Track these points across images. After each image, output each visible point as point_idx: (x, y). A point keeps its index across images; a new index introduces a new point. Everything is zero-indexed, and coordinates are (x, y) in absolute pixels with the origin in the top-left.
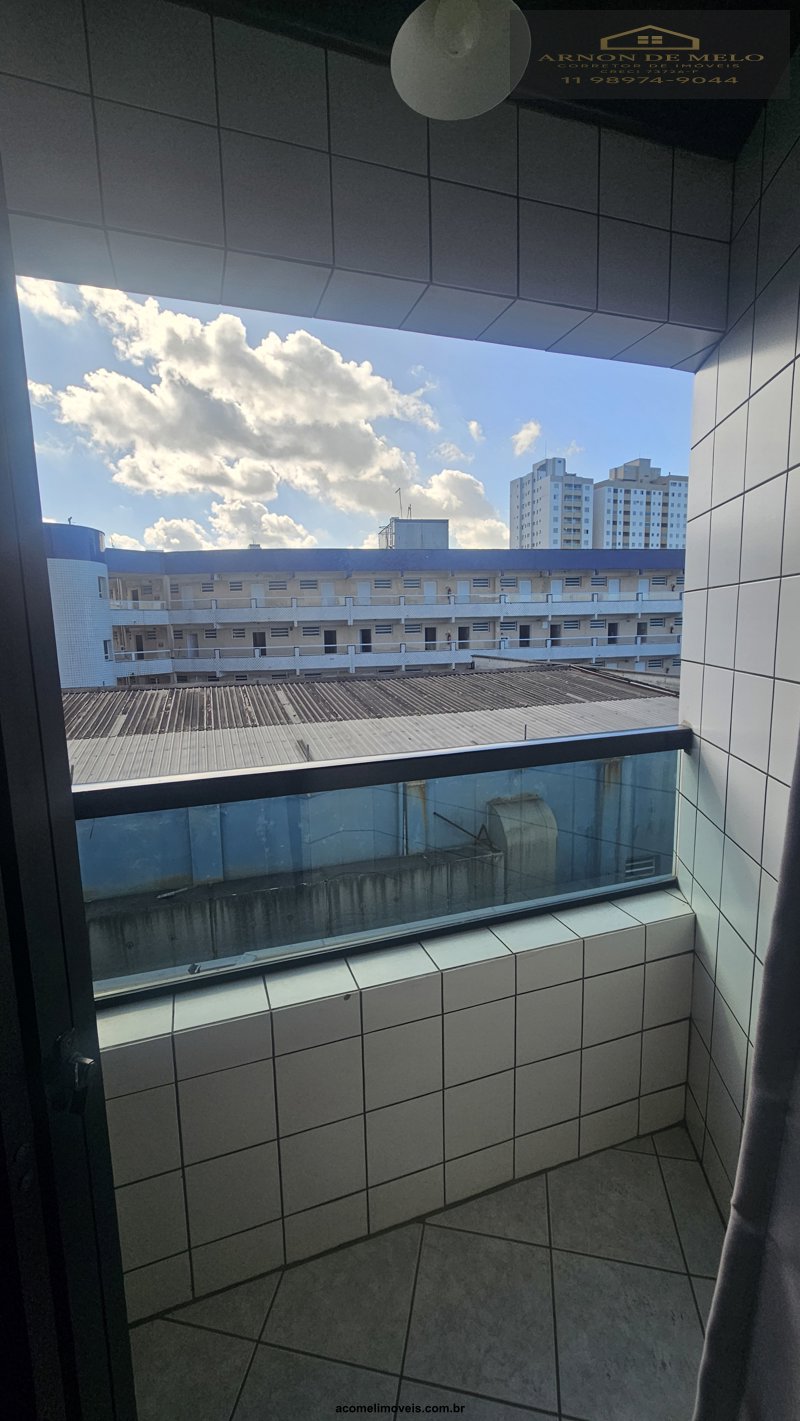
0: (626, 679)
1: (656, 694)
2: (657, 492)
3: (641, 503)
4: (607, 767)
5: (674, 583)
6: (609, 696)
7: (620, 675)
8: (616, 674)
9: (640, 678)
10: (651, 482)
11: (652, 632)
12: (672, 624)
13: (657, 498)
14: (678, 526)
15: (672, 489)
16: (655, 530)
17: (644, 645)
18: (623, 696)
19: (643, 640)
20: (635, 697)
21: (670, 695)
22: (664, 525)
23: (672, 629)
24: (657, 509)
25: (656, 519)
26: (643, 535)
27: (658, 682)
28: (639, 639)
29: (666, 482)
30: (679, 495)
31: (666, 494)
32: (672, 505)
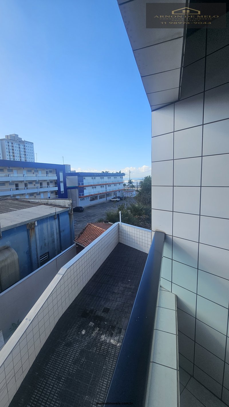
0: (28, 201)
1: (39, 205)
2: (22, 145)
3: (17, 147)
4: (31, 230)
5: (34, 172)
6: (25, 207)
7: (26, 200)
8: (25, 200)
9: (33, 200)
10: (20, 142)
11: (29, 186)
12: (35, 184)
13: (22, 147)
14: (29, 155)
16: (23, 156)
17: (28, 190)
18: (29, 207)
19: (27, 188)
20: (33, 206)
21: (42, 205)
22: (25, 155)
23: (35, 185)
24: (22, 150)
25: (22, 153)
26: (19, 157)
27: (38, 201)
28: (26, 188)
29: (24, 142)
30: (28, 147)
31: (25, 146)
32: (27, 149)
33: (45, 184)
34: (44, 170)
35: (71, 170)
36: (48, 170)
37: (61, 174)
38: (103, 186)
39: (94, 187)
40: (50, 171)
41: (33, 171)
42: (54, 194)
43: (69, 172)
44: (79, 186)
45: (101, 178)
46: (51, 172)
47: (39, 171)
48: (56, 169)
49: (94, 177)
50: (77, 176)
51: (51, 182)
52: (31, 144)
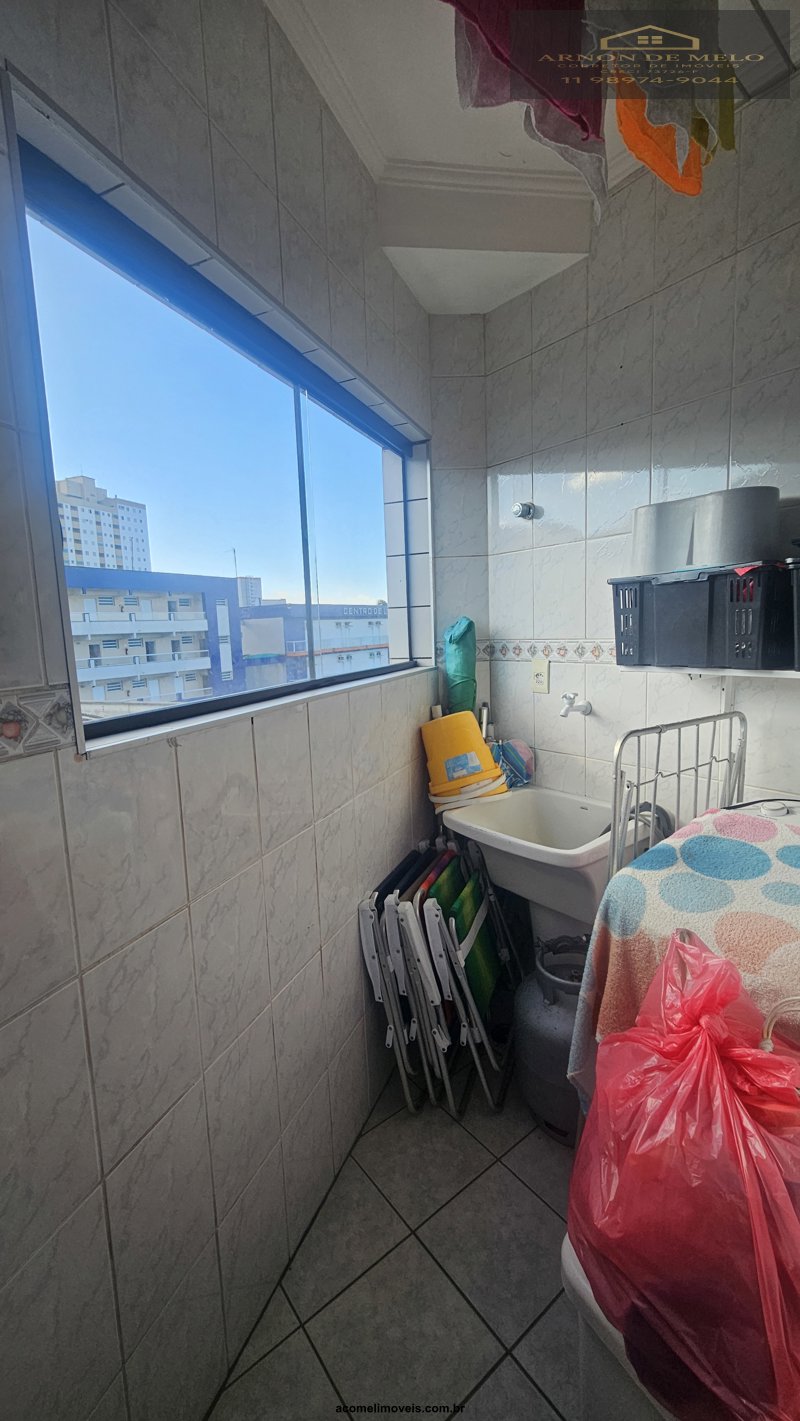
2: (106, 514)
3: (91, 522)
5: (123, 603)
10: (99, 503)
11: (106, 654)
12: (126, 646)
13: (106, 520)
14: (132, 549)
15: (121, 513)
16: (109, 551)
17: (99, 668)
19: (97, 663)
22: (118, 547)
23: (126, 650)
24: (108, 530)
25: (109, 541)
26: (98, 554)
28: (92, 662)
29: (115, 503)
30: (129, 519)
31: (116, 517)
32: (123, 528)
33: (163, 648)
34: (160, 597)
35: (263, 598)
36: (175, 598)
37: (222, 613)
38: (379, 654)
39: (345, 657)
40: (181, 601)
41: (120, 601)
42: (199, 681)
43: (257, 604)
44: (290, 654)
45: (370, 623)
46: (185, 603)
47: (142, 602)
48: (203, 594)
49: (343, 621)
50: (281, 619)
51: (187, 638)
52: (137, 510)
